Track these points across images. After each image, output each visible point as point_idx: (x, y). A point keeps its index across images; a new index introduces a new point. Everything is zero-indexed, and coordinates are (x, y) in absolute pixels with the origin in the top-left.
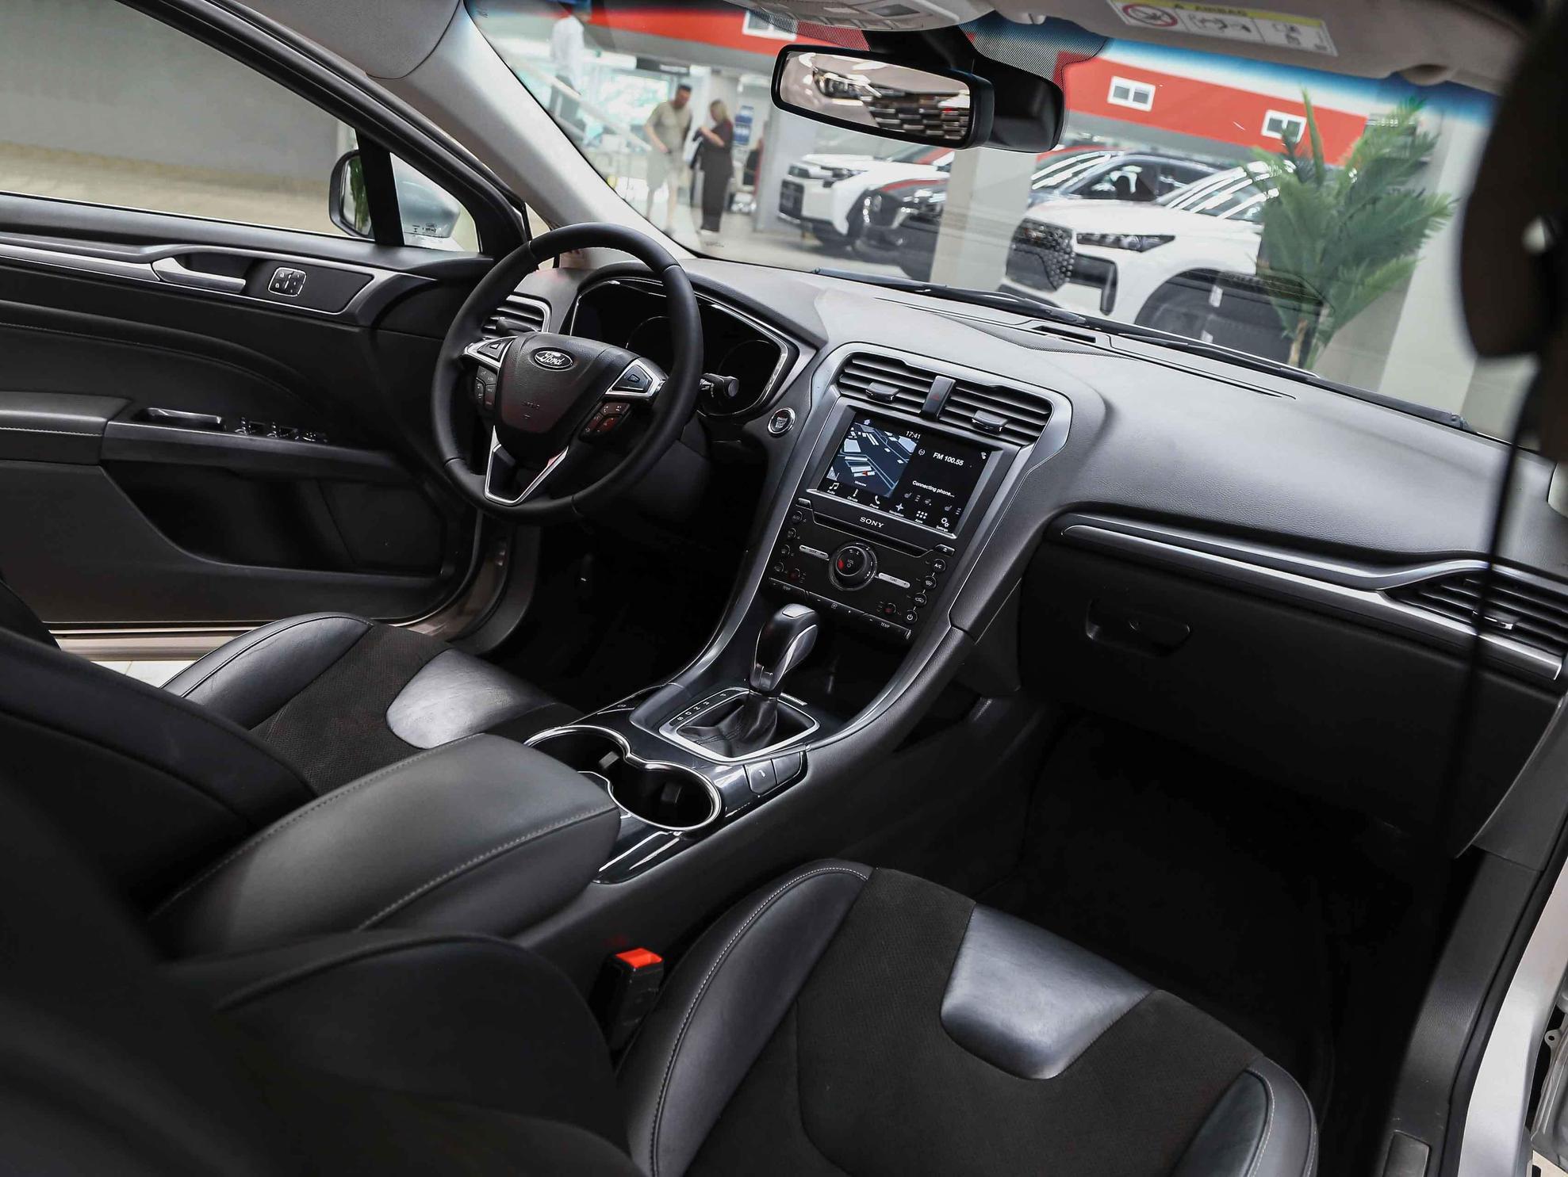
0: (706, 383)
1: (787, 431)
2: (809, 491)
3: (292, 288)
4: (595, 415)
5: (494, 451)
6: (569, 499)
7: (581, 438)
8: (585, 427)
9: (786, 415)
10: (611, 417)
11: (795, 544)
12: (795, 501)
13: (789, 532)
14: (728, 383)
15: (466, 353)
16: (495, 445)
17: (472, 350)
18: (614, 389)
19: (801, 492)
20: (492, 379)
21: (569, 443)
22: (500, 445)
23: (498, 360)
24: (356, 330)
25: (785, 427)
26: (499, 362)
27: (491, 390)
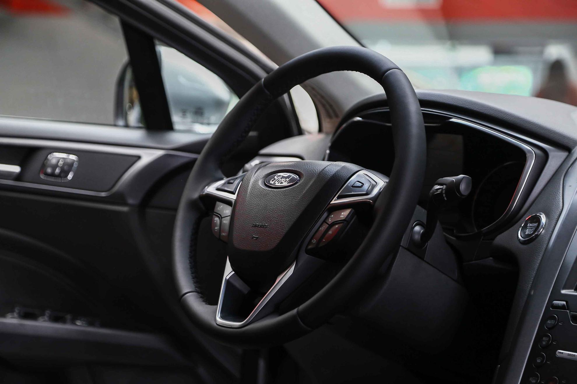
0: (438, 187)
1: (537, 236)
2: (563, 292)
3: (64, 172)
4: (321, 226)
5: (228, 278)
6: (295, 311)
7: (308, 252)
8: (312, 238)
9: (537, 220)
10: (337, 224)
11: (551, 349)
12: (550, 304)
13: (544, 338)
14: (459, 182)
15: (206, 192)
16: (228, 271)
17: (212, 189)
18: (340, 197)
19: (556, 295)
20: (227, 211)
21: (296, 258)
22: (233, 272)
23: (233, 193)
24: (125, 209)
25: (535, 231)
26: (234, 194)
27: (226, 221)
